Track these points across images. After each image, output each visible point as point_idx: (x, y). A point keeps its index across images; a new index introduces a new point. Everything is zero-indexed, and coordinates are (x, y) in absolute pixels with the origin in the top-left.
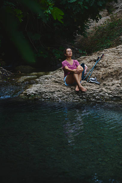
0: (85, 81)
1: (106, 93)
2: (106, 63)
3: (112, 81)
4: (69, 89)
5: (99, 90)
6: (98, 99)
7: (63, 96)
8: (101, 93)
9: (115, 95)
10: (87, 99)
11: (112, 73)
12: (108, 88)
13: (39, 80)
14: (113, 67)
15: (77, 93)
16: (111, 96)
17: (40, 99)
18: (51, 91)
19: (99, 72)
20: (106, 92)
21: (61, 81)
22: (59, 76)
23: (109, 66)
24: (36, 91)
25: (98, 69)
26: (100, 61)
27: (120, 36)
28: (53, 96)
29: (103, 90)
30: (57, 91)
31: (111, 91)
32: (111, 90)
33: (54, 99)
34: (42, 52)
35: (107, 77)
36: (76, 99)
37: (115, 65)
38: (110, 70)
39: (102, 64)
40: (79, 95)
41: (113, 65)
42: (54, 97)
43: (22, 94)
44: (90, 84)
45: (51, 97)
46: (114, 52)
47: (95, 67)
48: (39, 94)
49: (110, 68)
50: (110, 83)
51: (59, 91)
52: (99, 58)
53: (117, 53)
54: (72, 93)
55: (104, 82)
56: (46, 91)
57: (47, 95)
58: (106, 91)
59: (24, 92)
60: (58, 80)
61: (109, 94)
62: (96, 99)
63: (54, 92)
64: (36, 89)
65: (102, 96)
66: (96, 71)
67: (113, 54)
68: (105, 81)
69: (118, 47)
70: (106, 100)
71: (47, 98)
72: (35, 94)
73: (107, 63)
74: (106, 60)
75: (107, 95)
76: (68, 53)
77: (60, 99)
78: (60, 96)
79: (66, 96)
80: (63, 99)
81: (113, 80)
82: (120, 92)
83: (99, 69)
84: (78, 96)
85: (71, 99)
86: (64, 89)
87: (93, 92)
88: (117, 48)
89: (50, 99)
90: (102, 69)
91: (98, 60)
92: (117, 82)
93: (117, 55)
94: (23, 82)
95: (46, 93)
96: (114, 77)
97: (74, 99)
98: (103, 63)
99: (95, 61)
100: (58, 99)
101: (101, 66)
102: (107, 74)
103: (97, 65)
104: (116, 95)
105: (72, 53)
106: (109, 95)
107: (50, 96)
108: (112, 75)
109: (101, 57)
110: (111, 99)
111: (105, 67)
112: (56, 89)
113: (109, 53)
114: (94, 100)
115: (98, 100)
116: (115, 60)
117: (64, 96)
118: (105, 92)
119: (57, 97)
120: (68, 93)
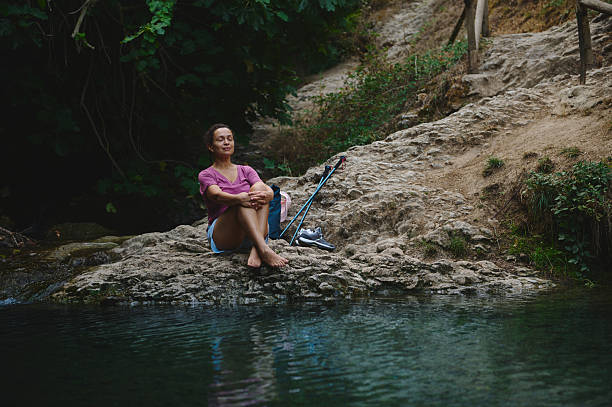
0: (282, 241)
1: (355, 275)
2: (353, 184)
3: (374, 239)
4: (225, 264)
5: (330, 262)
6: (328, 292)
7: (205, 286)
8: (337, 273)
9: (385, 279)
10: (290, 294)
11: (374, 212)
12: (362, 258)
13: (122, 249)
14: (377, 196)
15: (254, 274)
16: (373, 282)
17: (123, 301)
18: (164, 273)
19: (329, 214)
20: (355, 271)
21: (199, 244)
22: (194, 232)
23: (365, 192)
24: (111, 278)
25: (327, 206)
26: (333, 179)
27: (399, 112)
28: (168, 289)
29: (344, 264)
30: (185, 273)
31: (372, 268)
32: (373, 264)
33: (171, 299)
34: (138, 178)
35: (357, 227)
36: (249, 296)
37: (385, 188)
38: (366, 206)
39: (340, 187)
40: (261, 283)
41: (378, 187)
42: (171, 292)
43: (61, 293)
44: (300, 248)
45: (162, 293)
46: (381, 152)
47: (317, 199)
48: (118, 286)
49: (367, 199)
50: (370, 248)
51: (191, 272)
52: (328, 169)
53: (391, 155)
54: (237, 277)
55: (349, 246)
56: (143, 275)
57: (146, 288)
58: (355, 267)
59: (67, 285)
60: (188, 241)
61: (366, 275)
62: (319, 291)
63: (172, 276)
64: (109, 272)
65: (342, 281)
66: (321, 212)
67: (378, 156)
68: (352, 241)
69: (391, 136)
70: (356, 294)
71: (149, 298)
72: (104, 287)
73: (358, 184)
74: (353, 174)
75: (359, 279)
76: (221, 144)
77: (193, 298)
78: (193, 286)
79: (215, 287)
80: (205, 297)
81: (377, 236)
82: (403, 270)
83: (331, 204)
84: (257, 286)
85: (232, 298)
86: (210, 265)
87: (310, 268)
88: (390, 140)
89: (158, 298)
90: (341, 205)
91: (325, 174)
92: (391, 241)
93: (390, 159)
94: (67, 260)
95: (143, 279)
96: (381, 228)
97: (245, 296)
98: (343, 184)
99: (316, 179)
100: (187, 297)
101: (335, 195)
102: (357, 219)
103: (322, 191)
104: (391, 279)
105: (232, 143)
106: (365, 279)
107: (157, 290)
108: (374, 220)
109: (336, 167)
110: (374, 291)
111: (349, 196)
112: (182, 266)
113: (362, 155)
114: (312, 295)
115: (329, 296)
116: (384, 174)
117: (208, 286)
118: (351, 270)
119: (181, 290)
120: (223, 275)
